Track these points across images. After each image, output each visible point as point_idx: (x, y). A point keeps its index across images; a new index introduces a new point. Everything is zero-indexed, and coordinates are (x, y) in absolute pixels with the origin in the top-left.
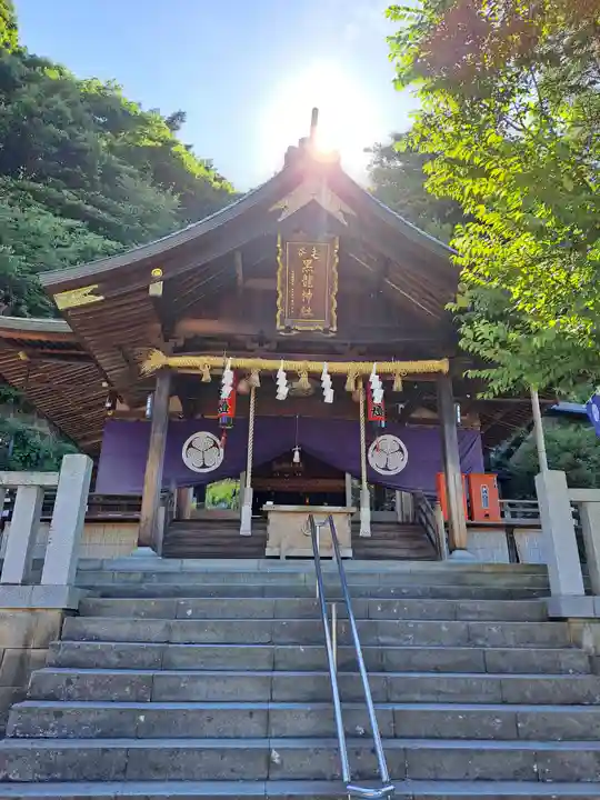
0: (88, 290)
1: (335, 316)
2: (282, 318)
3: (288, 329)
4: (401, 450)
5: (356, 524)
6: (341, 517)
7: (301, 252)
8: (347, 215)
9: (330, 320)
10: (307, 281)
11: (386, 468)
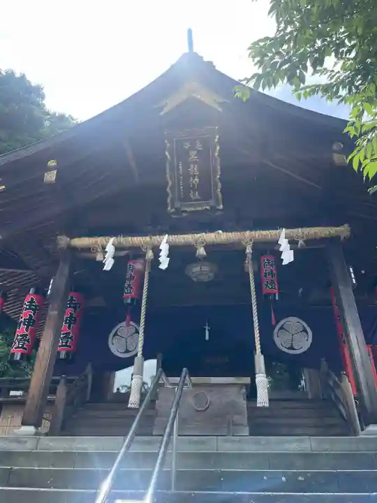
1: (220, 195)
2: (172, 201)
3: (178, 211)
4: (305, 331)
5: (252, 393)
6: (234, 390)
7: (187, 146)
8: (221, 104)
9: (216, 200)
10: (193, 169)
11: (292, 348)
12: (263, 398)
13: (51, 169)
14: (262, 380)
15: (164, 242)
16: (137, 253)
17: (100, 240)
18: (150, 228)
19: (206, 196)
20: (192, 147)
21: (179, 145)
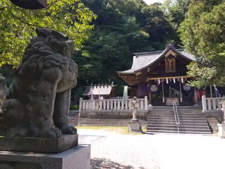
0: (140, 72)
3: (167, 72)
4: (189, 86)
6: (177, 100)
8: (176, 56)
9: (174, 70)
10: (170, 64)
11: (186, 89)
12: (181, 101)
13: (148, 69)
14: (181, 99)
15: (167, 79)
19: (172, 69)
20: (170, 61)
21: (167, 60)
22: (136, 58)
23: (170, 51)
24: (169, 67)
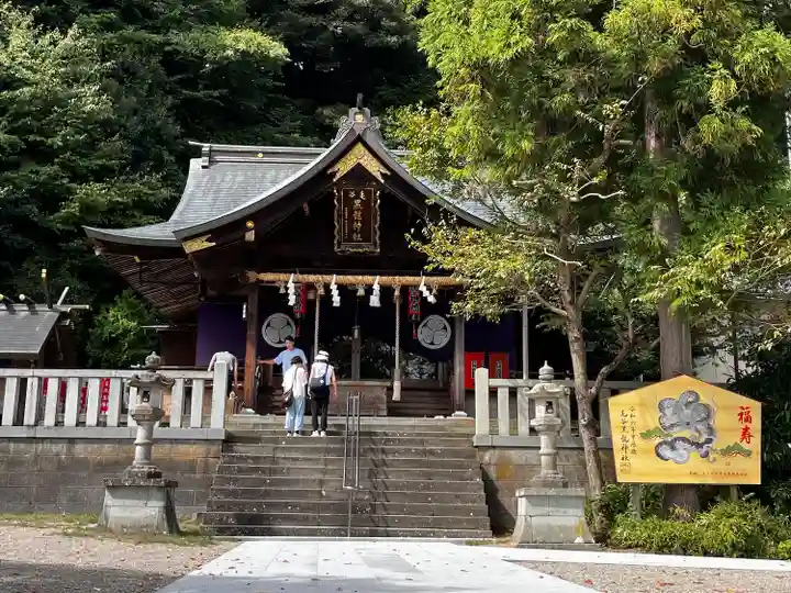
0: (204, 238)
1: (379, 241)
2: (338, 241)
3: (343, 251)
4: (445, 328)
5: (390, 389)
6: (379, 389)
7: (352, 195)
8: (383, 175)
9: (375, 243)
10: (357, 215)
11: (432, 343)
12: (396, 396)
13: (250, 229)
14: (397, 385)
15: (334, 280)
16: (310, 286)
17: (282, 276)
18: (319, 264)
19: (366, 239)
20: (357, 197)
21: (347, 193)
22: (204, 167)
23: (360, 148)
24: (352, 231)
